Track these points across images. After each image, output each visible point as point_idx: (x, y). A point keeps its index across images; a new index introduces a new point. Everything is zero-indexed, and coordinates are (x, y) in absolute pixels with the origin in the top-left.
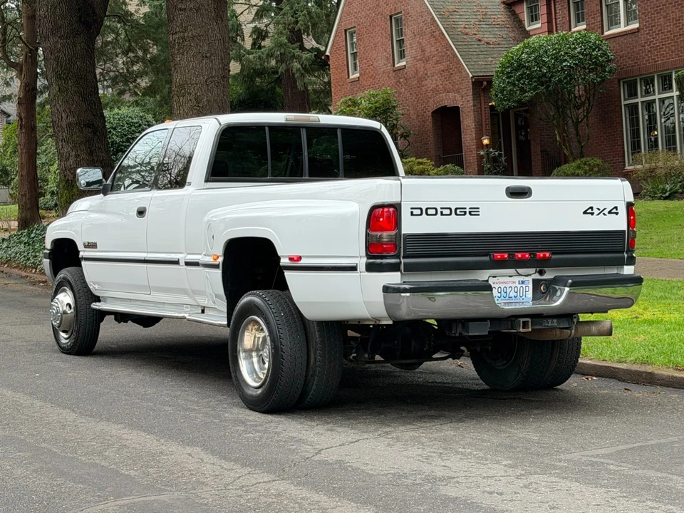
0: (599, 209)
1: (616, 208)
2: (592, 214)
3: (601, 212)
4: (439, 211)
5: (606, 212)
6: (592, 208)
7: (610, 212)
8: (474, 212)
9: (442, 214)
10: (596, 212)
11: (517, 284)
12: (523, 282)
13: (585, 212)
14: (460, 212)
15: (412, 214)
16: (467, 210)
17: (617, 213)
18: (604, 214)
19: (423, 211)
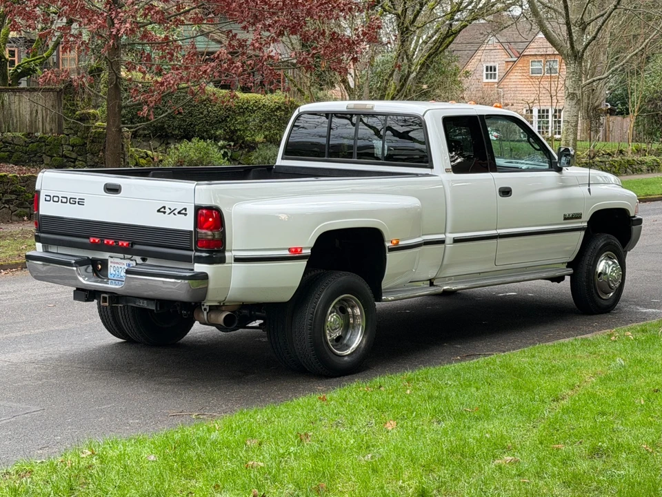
0: (170, 209)
1: (185, 209)
2: (164, 213)
3: (172, 212)
4: (60, 199)
5: (176, 212)
6: (164, 207)
7: (179, 213)
8: (81, 202)
9: (62, 202)
10: (168, 211)
11: (125, 266)
12: (129, 265)
13: (159, 211)
14: (72, 201)
15: (46, 200)
16: (77, 200)
17: (186, 214)
18: (174, 214)
19: (50, 198)
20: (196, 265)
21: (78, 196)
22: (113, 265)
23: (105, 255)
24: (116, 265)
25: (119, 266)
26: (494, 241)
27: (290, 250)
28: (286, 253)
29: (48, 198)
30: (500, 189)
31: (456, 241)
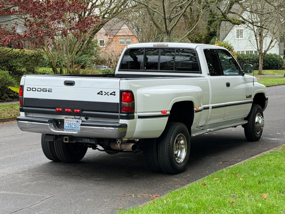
0: (105, 92)
1: (114, 92)
2: (102, 94)
3: (106, 94)
4: (37, 89)
5: (109, 94)
6: (102, 92)
7: (111, 94)
8: (50, 91)
9: (38, 91)
10: (104, 93)
11: (75, 122)
12: (78, 122)
13: (98, 94)
14: (44, 90)
16: (47, 90)
17: (115, 95)
18: (108, 95)
19: (31, 89)
20: (120, 120)
21: (48, 88)
22: (67, 122)
23: (62, 117)
24: (69, 122)
25: (71, 122)
26: (224, 108)
27: (162, 112)
28: (160, 113)
29: (29, 89)
30: (226, 83)
31: (213, 108)
